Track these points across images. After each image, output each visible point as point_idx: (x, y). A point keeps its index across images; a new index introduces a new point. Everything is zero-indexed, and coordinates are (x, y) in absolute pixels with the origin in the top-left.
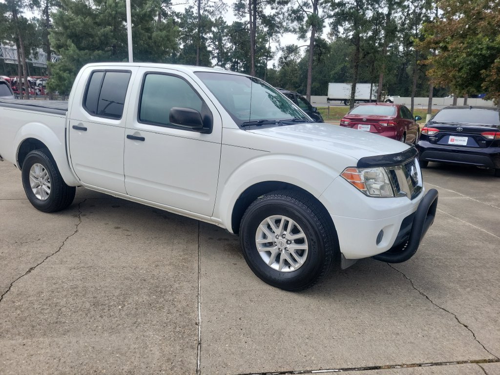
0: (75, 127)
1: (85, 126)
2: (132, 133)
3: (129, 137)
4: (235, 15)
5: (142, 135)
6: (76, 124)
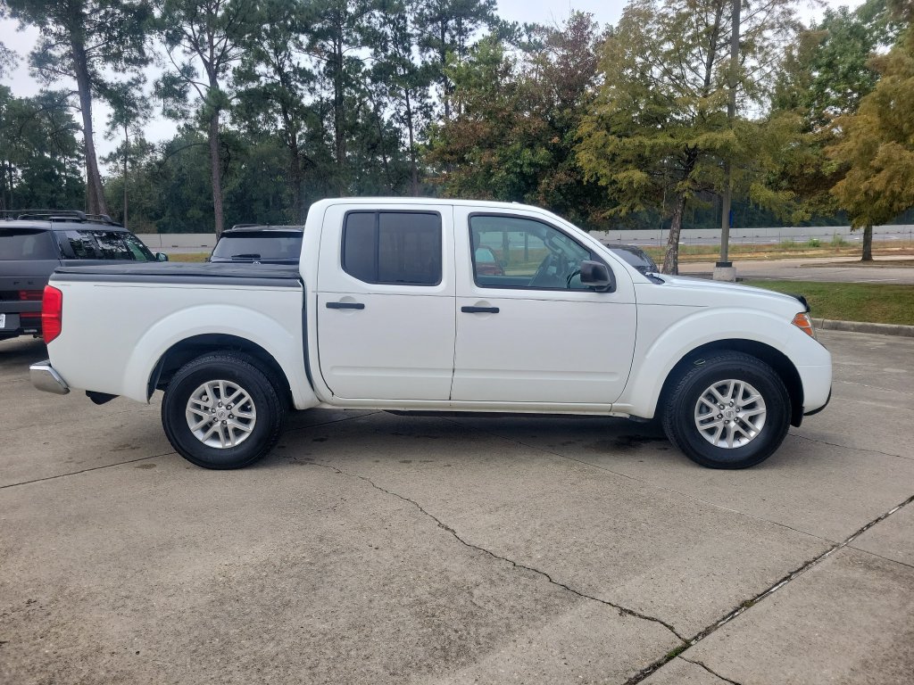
0: (330, 305)
1: (358, 301)
2: (471, 303)
3: (465, 310)
4: (33, 75)
5: (493, 304)
6: (336, 299)
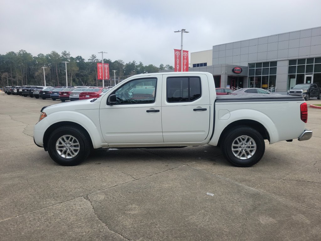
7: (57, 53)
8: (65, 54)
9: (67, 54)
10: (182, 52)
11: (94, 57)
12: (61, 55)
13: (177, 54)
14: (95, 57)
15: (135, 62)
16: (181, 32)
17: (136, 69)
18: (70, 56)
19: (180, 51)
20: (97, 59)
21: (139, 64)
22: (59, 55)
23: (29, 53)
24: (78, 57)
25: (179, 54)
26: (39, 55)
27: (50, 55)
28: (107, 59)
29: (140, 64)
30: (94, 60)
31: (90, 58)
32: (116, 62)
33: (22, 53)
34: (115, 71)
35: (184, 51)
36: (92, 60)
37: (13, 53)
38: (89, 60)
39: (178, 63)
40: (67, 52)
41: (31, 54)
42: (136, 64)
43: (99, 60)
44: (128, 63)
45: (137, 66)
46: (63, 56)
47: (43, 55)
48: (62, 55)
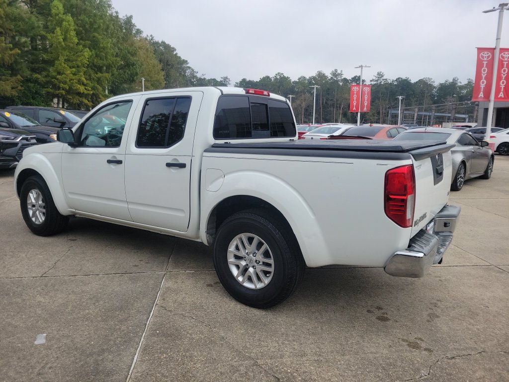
7: (324, 74)
8: (335, 74)
9: (339, 74)
10: (497, 52)
11: (380, 75)
12: (329, 76)
13: (483, 57)
14: (382, 76)
15: (458, 79)
16: (499, 11)
17: (458, 93)
18: (343, 78)
19: (492, 50)
20: (386, 79)
21: (466, 82)
22: (326, 77)
23: (288, 77)
24: (355, 77)
25: (488, 57)
26: (299, 79)
27: (314, 78)
28: (404, 78)
29: (469, 82)
30: (379, 82)
31: (374, 78)
32: (421, 81)
33: (278, 77)
34: (400, 97)
35: (502, 50)
36: (377, 81)
37: (268, 77)
38: (371, 81)
39: (484, 76)
40: (339, 72)
41: (289, 78)
42: (459, 84)
43: (389, 81)
44: (443, 82)
45: (461, 88)
46: (332, 78)
47: (304, 78)
48: (331, 76)
